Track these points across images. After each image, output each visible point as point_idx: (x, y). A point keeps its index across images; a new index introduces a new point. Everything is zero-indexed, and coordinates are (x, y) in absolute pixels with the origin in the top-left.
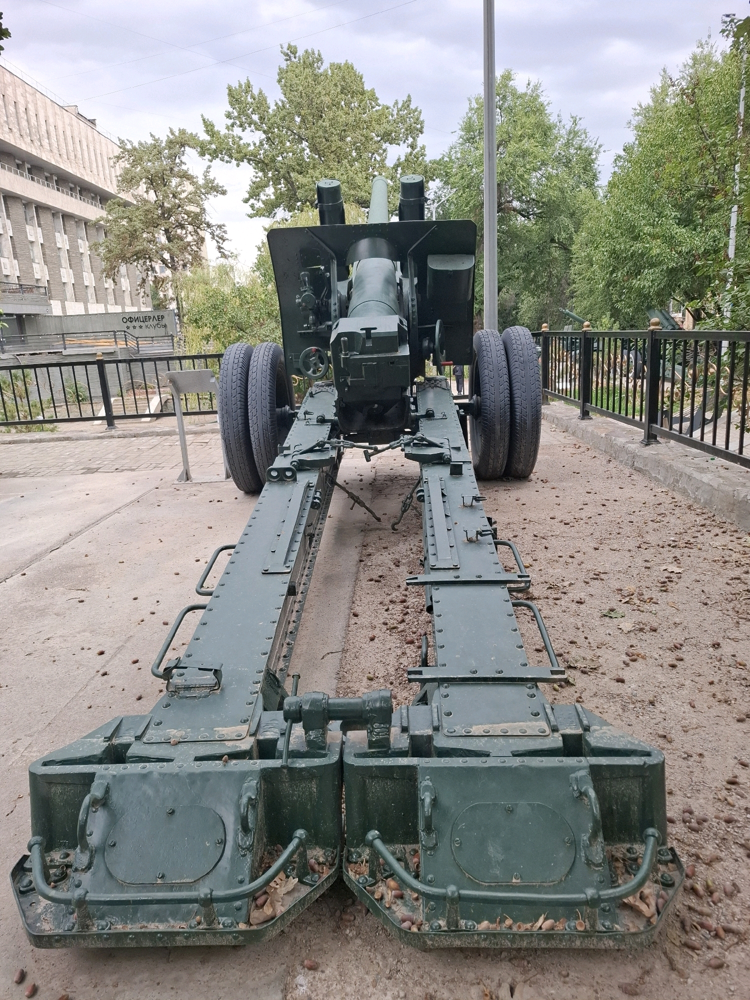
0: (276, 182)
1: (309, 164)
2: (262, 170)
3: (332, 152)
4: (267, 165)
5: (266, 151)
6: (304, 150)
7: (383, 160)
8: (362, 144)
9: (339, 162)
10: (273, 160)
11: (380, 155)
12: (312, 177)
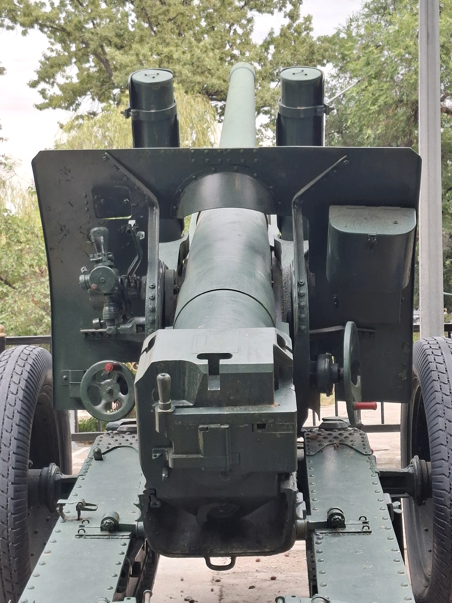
0: (82, 58)
1: (133, 35)
2: (62, 41)
3: (170, 20)
4: (69, 34)
5: (69, 14)
6: (127, 15)
7: (247, 34)
8: (215, 10)
9: (180, 34)
10: (79, 27)
11: (242, 26)
12: (137, 55)
